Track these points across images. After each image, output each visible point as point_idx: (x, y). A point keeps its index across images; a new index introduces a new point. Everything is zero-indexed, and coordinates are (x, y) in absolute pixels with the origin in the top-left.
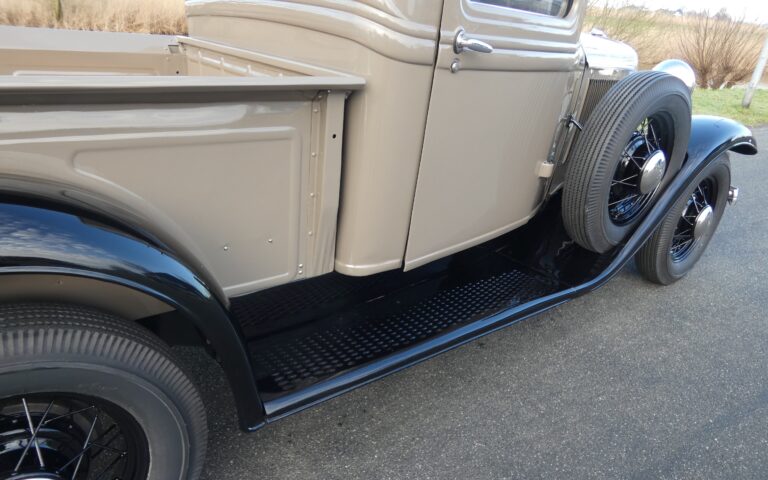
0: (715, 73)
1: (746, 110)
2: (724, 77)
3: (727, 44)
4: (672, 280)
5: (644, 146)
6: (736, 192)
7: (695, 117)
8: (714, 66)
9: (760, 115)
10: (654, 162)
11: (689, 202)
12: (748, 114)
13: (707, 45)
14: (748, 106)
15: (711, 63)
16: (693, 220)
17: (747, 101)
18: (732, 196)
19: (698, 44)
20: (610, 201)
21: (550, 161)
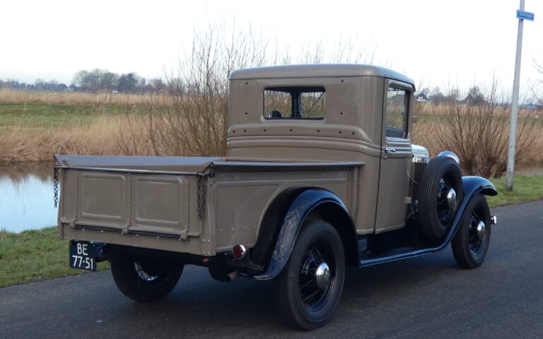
0: (480, 166)
1: (510, 193)
2: (490, 169)
3: (484, 135)
4: (476, 265)
5: (445, 186)
6: (495, 218)
7: (463, 177)
8: (477, 158)
9: (523, 195)
10: (451, 194)
11: (472, 221)
12: (512, 196)
13: (465, 138)
14: (511, 189)
15: (473, 156)
16: (476, 229)
17: (509, 185)
18: (493, 220)
19: (456, 138)
20: (438, 213)
21: (409, 196)
